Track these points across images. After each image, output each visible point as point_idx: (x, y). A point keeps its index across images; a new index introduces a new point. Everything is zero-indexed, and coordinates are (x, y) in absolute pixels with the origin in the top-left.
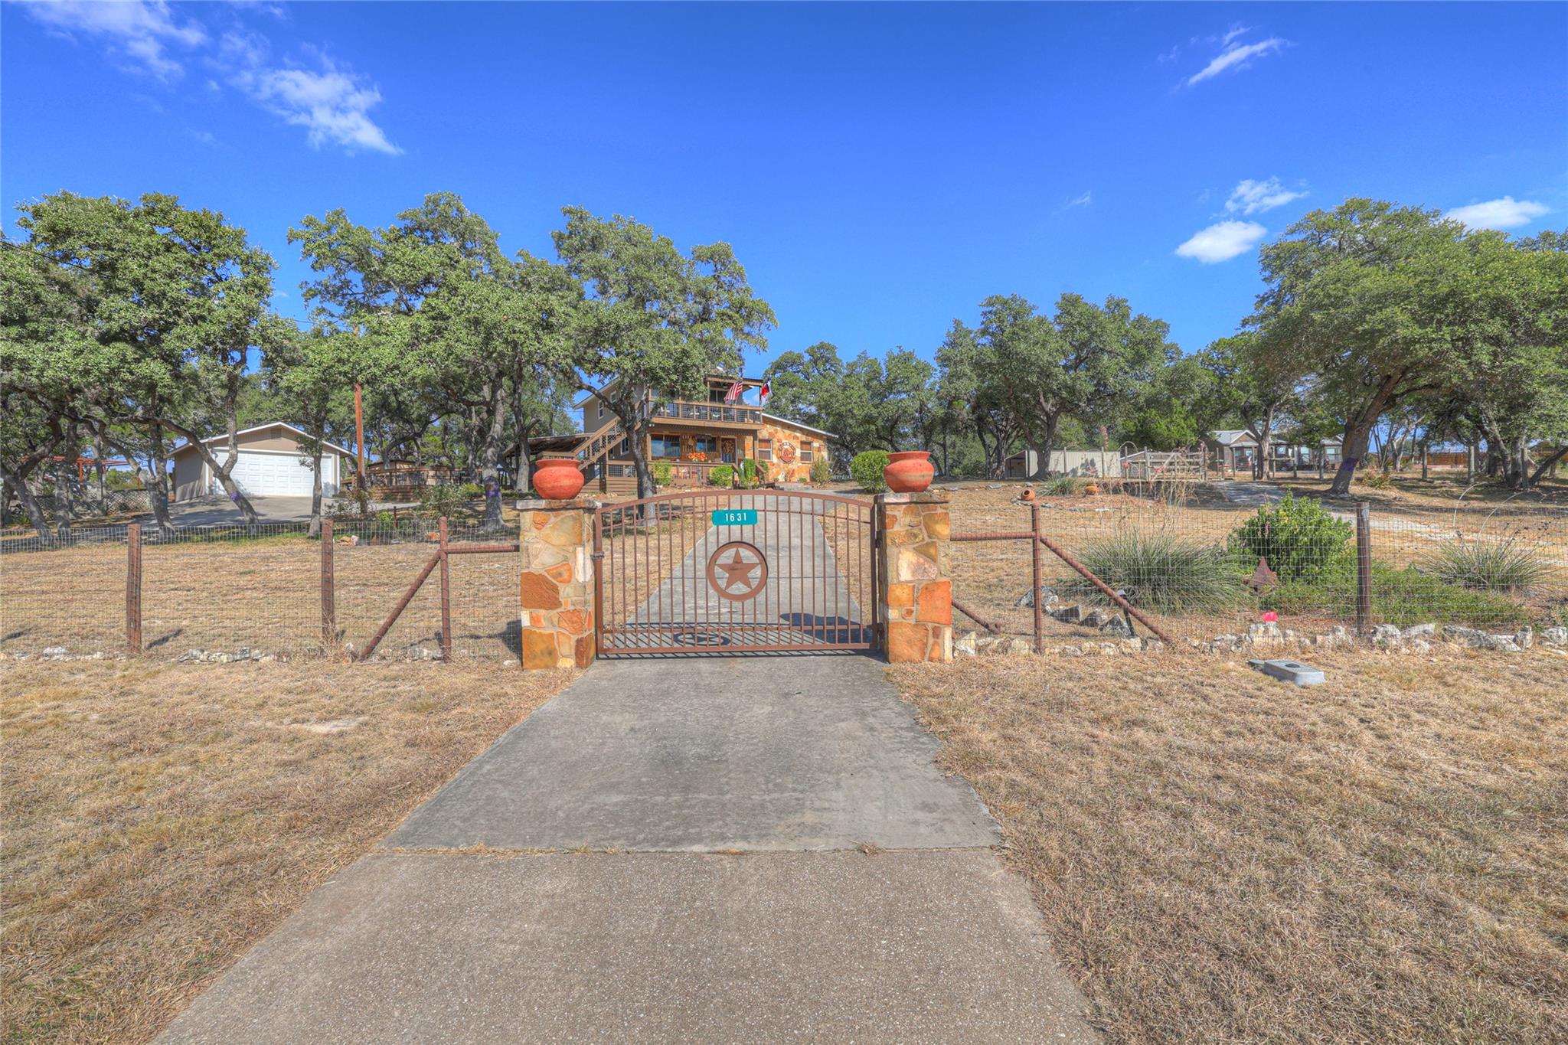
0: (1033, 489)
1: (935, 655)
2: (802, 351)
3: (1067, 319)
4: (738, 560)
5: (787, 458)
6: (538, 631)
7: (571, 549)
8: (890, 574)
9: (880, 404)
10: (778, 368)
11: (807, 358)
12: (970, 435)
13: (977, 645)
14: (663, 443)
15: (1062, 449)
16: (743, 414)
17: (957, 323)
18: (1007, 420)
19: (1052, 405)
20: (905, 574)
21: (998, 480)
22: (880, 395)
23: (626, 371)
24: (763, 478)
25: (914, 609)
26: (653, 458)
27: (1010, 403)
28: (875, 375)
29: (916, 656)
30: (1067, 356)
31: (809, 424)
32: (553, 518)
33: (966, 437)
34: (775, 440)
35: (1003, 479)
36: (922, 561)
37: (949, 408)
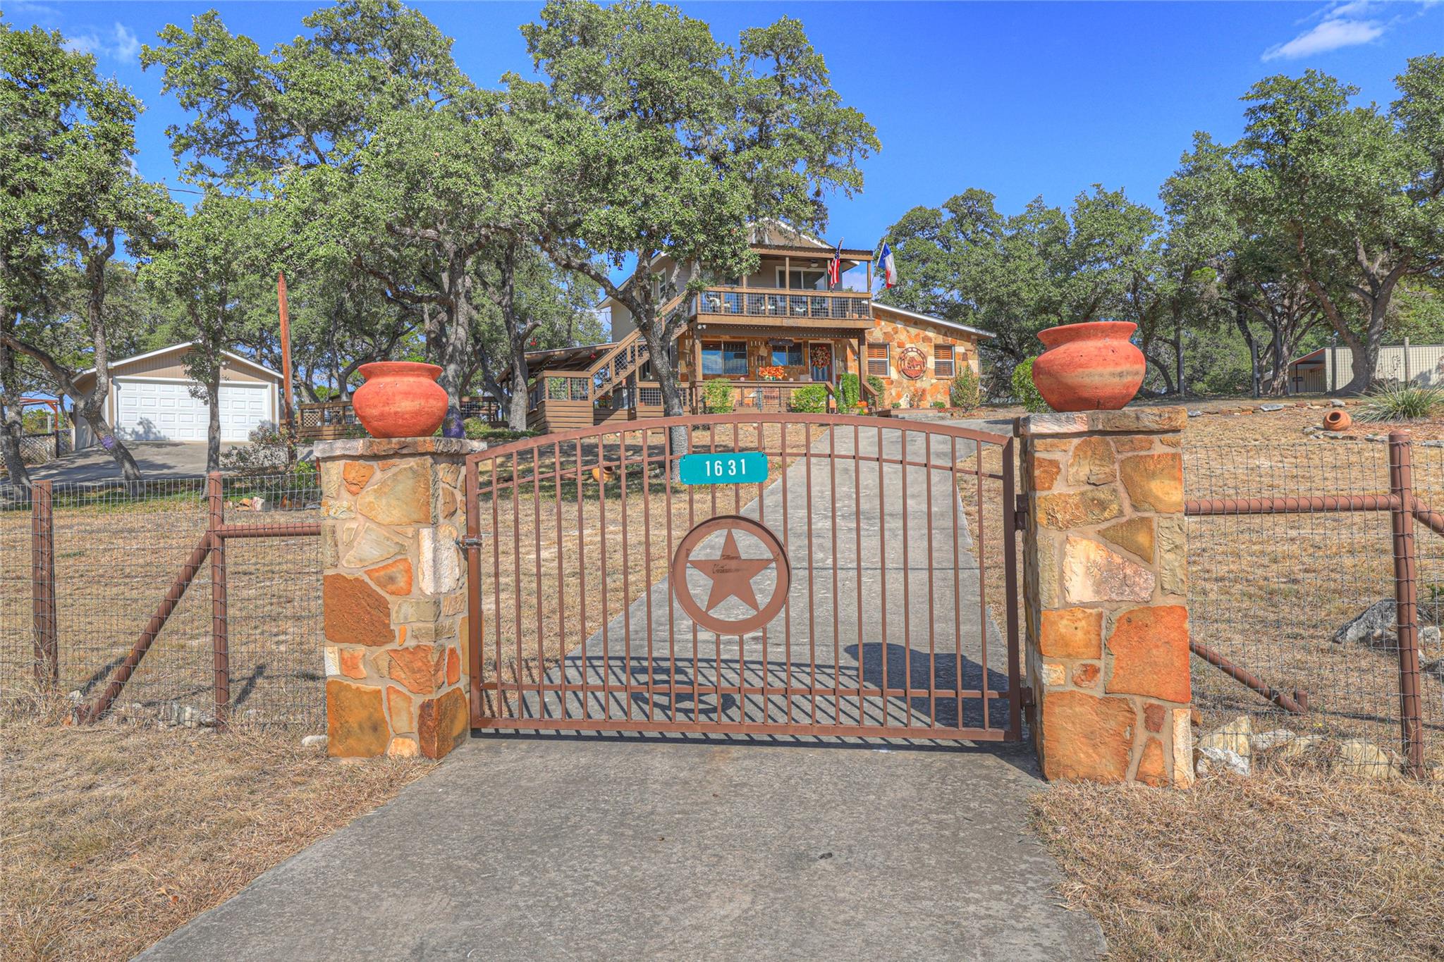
0: (1347, 411)
1: (1152, 767)
2: (938, 205)
3: (1421, 105)
4: (730, 552)
5: (912, 372)
6: (354, 686)
7: (410, 531)
8: (1044, 587)
9: (1065, 280)
10: (900, 233)
11: (947, 216)
12: (1223, 327)
13: (1253, 747)
14: (721, 353)
15: (1400, 343)
16: (842, 305)
17: (1201, 138)
18: (1291, 298)
19: (1383, 265)
20: (1080, 588)
21: (1277, 398)
22: (1065, 267)
23: (622, 230)
24: (874, 404)
25: (1100, 664)
26: (705, 377)
27: (1300, 263)
28: (1058, 235)
29: (1108, 767)
30: (1416, 175)
31: (950, 318)
32: (378, 473)
33: (1214, 331)
34: (894, 344)
35: (1286, 395)
36: (1118, 559)
37: (1184, 281)
